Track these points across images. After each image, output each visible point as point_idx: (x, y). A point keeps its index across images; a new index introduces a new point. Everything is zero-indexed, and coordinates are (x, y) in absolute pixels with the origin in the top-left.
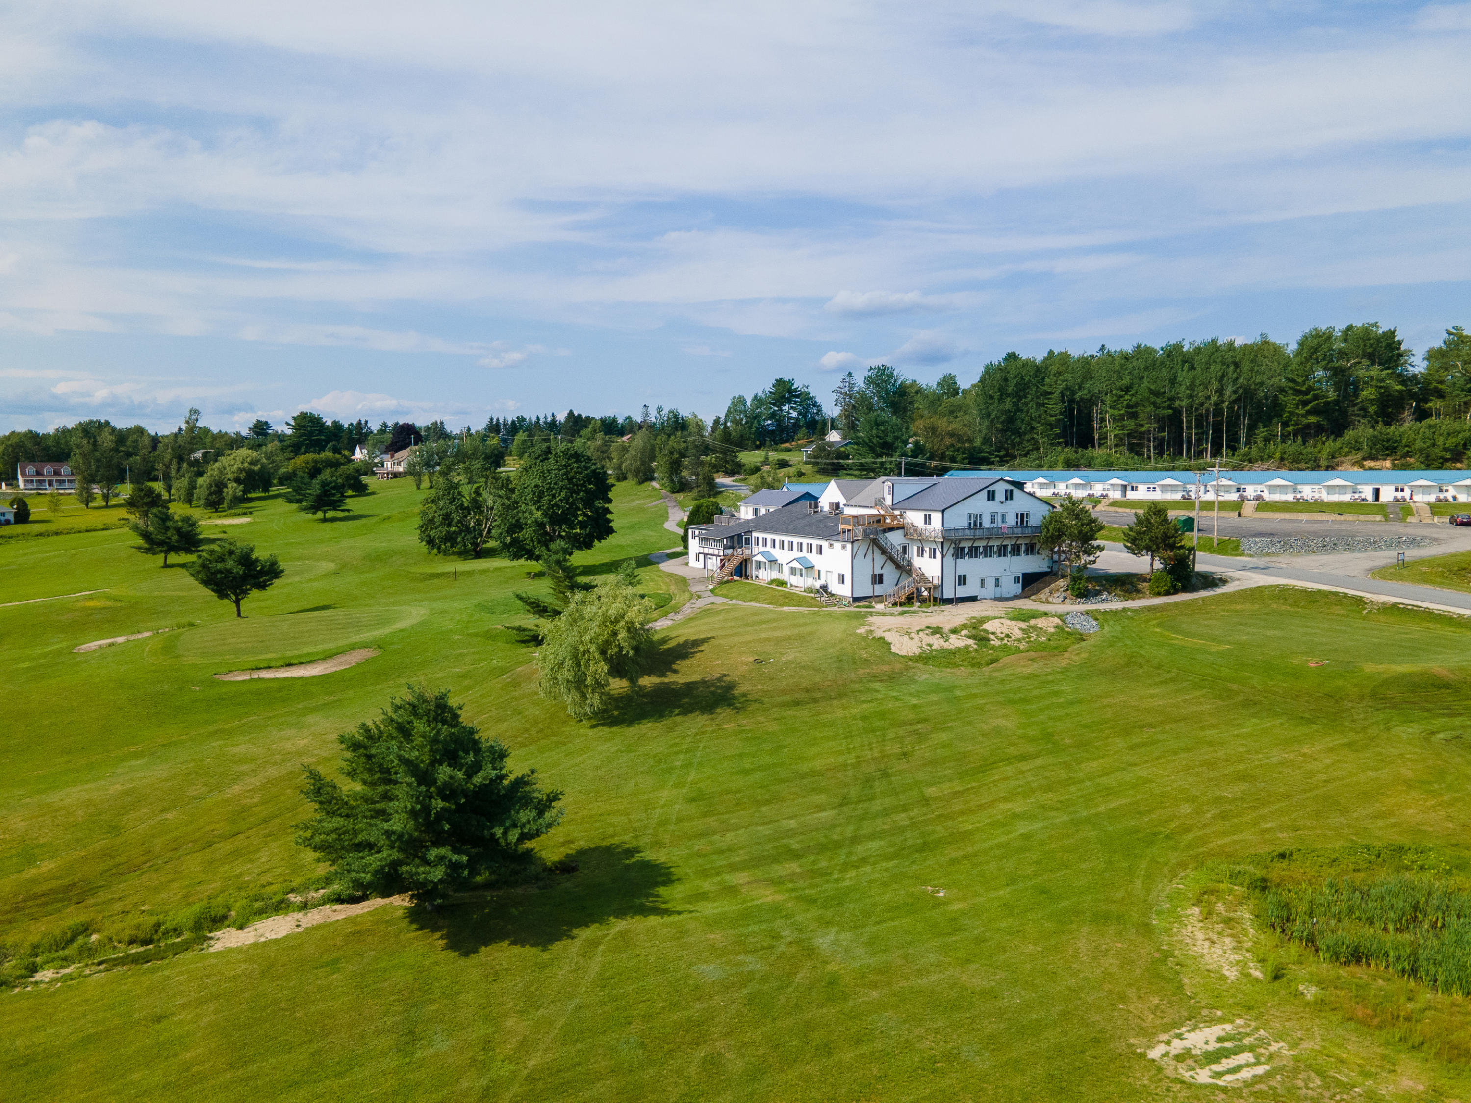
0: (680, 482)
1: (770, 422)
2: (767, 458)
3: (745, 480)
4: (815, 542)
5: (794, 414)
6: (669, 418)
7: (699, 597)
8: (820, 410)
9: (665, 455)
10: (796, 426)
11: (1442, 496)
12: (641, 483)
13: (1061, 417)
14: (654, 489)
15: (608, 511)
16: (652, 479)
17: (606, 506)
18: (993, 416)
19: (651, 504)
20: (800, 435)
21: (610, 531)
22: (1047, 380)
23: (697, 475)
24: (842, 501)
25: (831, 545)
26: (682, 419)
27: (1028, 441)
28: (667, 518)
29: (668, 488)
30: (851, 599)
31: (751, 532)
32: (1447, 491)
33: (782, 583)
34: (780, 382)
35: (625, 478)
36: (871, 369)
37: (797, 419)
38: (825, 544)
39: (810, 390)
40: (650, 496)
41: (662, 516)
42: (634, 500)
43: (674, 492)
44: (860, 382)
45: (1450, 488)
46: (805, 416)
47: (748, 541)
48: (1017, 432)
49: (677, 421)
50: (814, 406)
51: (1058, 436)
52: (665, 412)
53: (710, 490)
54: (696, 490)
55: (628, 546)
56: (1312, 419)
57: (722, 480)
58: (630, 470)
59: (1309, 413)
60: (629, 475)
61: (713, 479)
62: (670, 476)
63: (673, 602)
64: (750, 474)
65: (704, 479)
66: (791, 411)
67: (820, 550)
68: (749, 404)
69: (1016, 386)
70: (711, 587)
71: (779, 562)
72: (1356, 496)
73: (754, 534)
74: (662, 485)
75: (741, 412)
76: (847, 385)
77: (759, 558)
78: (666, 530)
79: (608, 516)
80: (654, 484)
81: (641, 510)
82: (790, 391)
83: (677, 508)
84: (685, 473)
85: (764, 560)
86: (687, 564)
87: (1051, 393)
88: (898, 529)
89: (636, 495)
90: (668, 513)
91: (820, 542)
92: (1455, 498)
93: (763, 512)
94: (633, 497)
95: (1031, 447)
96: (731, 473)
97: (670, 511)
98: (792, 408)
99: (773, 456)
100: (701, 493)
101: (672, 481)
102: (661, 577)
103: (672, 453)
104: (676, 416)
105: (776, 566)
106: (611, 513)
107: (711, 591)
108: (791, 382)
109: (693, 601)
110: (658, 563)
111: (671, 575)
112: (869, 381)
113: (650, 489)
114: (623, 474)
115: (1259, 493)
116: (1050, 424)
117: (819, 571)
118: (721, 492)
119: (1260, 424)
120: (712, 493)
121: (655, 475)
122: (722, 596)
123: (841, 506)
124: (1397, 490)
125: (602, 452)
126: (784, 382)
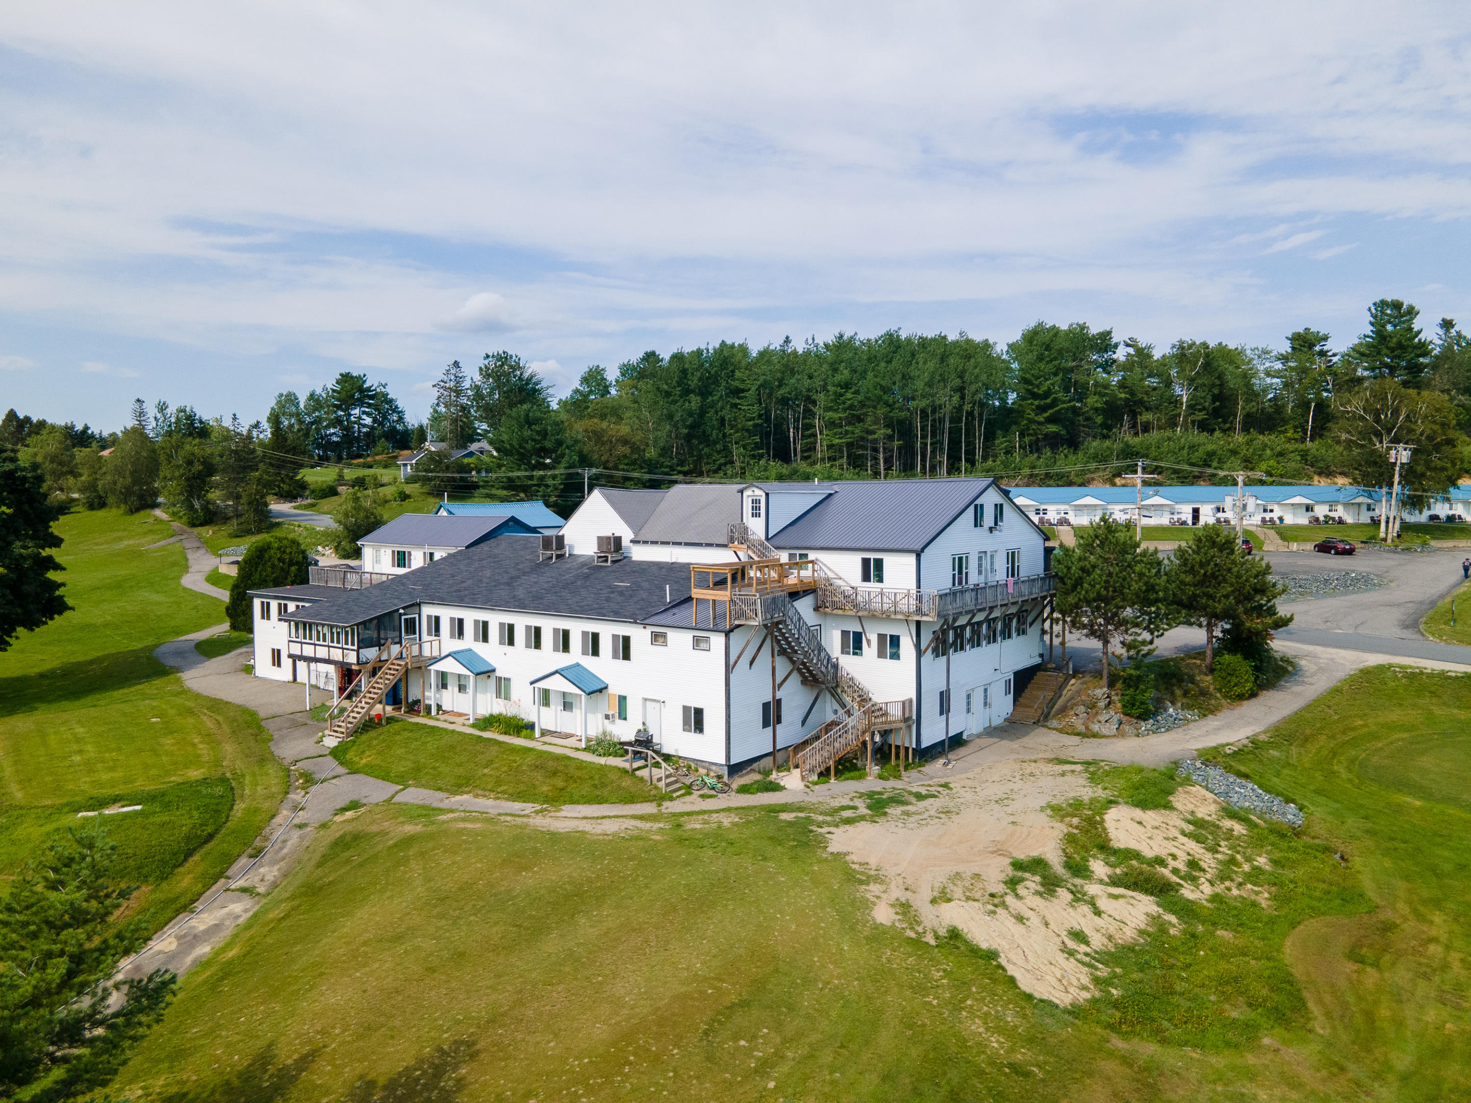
0: (205, 508)
1: (332, 431)
2: (341, 476)
3: (313, 505)
4: (607, 631)
5: (368, 421)
6: (178, 419)
7: (309, 780)
8: (401, 419)
9: (178, 467)
10: (371, 438)
11: (1268, 516)
12: (134, 510)
13: (760, 421)
14: (157, 520)
15: (51, 564)
16: (155, 506)
17: (46, 552)
18: (677, 418)
19: (154, 545)
20: (379, 448)
21: (57, 607)
22: (738, 374)
23: (238, 497)
24: (626, 534)
25: (656, 638)
26: (201, 422)
27: (719, 452)
28: (186, 569)
29: (185, 518)
30: (725, 771)
31: (419, 605)
32: (1271, 511)
33: (523, 728)
34: (346, 379)
35: (102, 505)
36: (488, 356)
37: (372, 428)
38: (639, 636)
39: (388, 390)
40: (151, 531)
41: (174, 564)
42: (121, 539)
43: (194, 526)
44: (472, 375)
45: (1276, 507)
46: (381, 424)
47: (411, 627)
48: (705, 439)
49: (192, 424)
50: (394, 411)
51: (757, 446)
52: (172, 410)
53: (261, 521)
54: (235, 521)
55: (106, 625)
56: (1053, 428)
57: (277, 507)
58: (113, 491)
59: (1049, 420)
60: (111, 499)
61: (266, 505)
62: (187, 499)
63: (240, 807)
64: (322, 498)
65: (250, 503)
66: (364, 417)
67: (624, 648)
68: (302, 406)
69: (700, 379)
70: (331, 742)
71: (498, 673)
72: (1176, 517)
73: (428, 611)
74: (174, 514)
75: (291, 415)
76: (453, 377)
77: (450, 666)
78: (185, 589)
79: (52, 575)
80: (158, 512)
81: (135, 554)
82: (361, 390)
83: (203, 551)
84: (215, 496)
85: (464, 671)
86: (249, 669)
87: (743, 391)
88: (805, 593)
89: (124, 530)
90: (187, 560)
91: (623, 630)
92: (1281, 519)
93: (417, 560)
94: (120, 534)
95: (722, 461)
96: (290, 496)
97: (191, 556)
98: (364, 413)
99: (350, 474)
100: (244, 527)
101: (191, 507)
102: (190, 712)
103: (190, 463)
104: (191, 418)
105: (492, 683)
106: (58, 567)
107: (337, 753)
108: (361, 380)
109: (296, 796)
110: (179, 670)
111: (216, 705)
112: (486, 373)
113: (151, 520)
114: (100, 497)
115: (1063, 515)
116: (747, 430)
117: (622, 699)
118: (278, 524)
119: (999, 432)
120: (263, 525)
121: (160, 500)
122: (371, 771)
123: (625, 542)
124: (1218, 510)
125: (61, 464)
126: (352, 377)
